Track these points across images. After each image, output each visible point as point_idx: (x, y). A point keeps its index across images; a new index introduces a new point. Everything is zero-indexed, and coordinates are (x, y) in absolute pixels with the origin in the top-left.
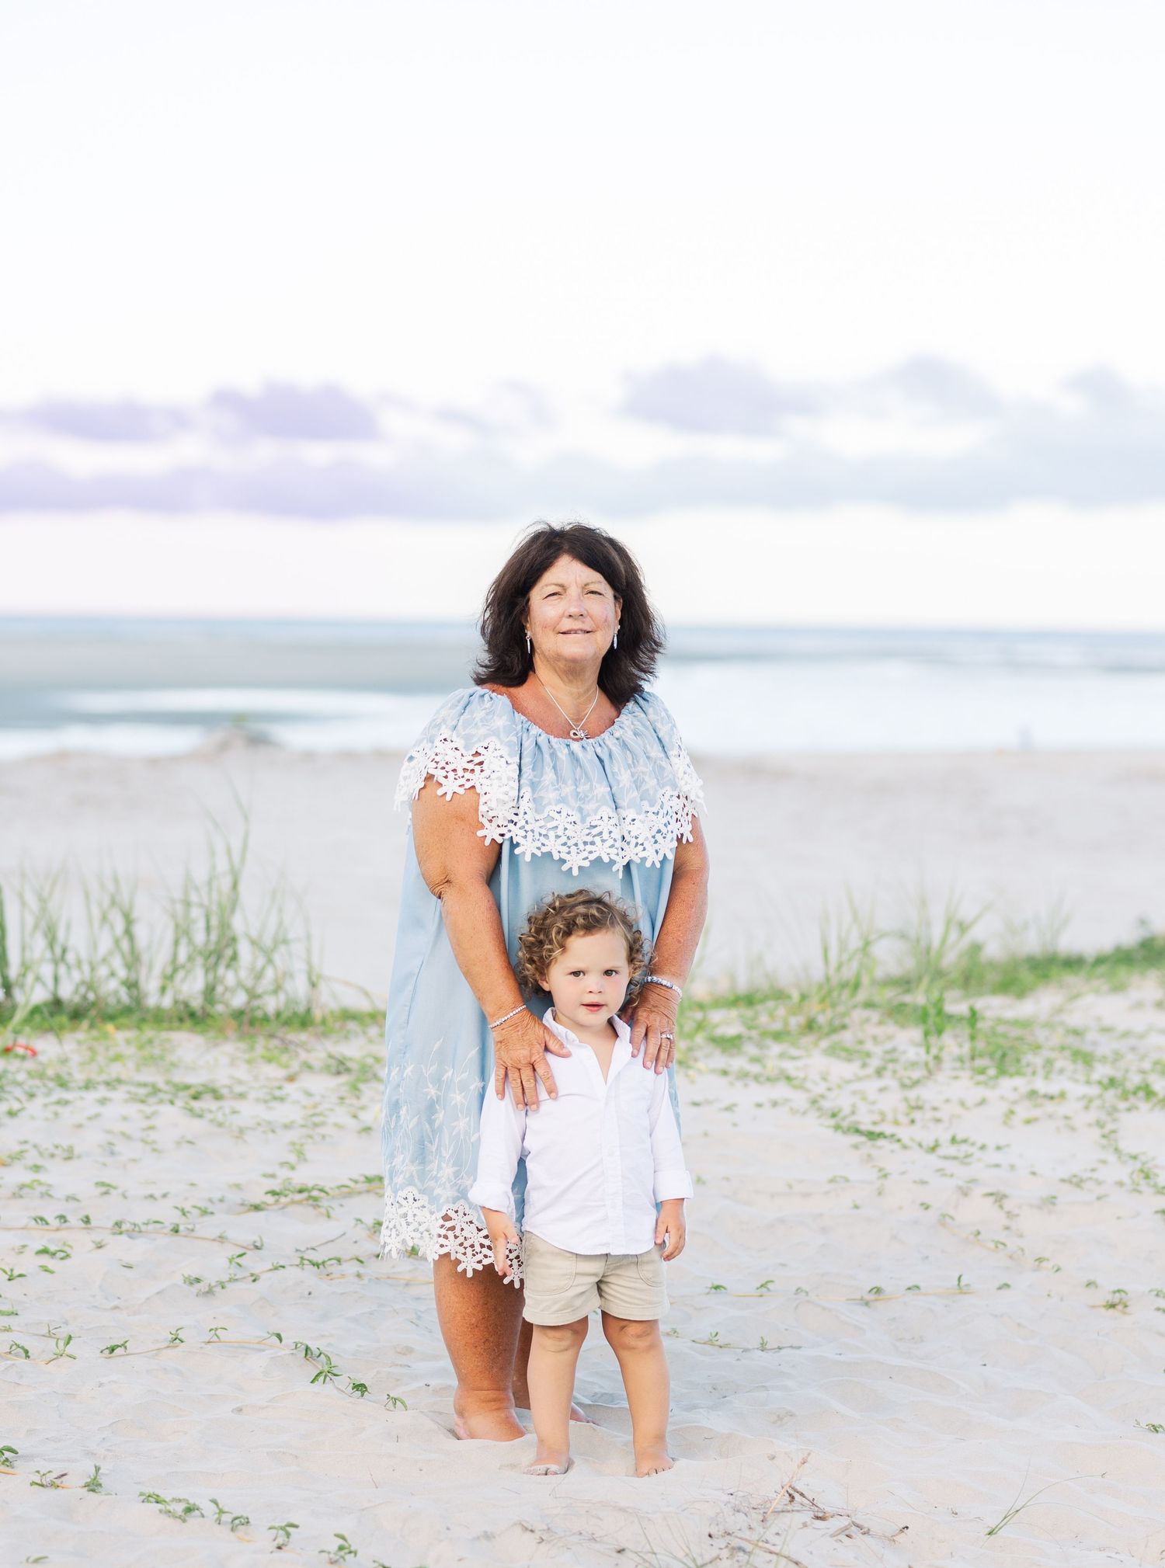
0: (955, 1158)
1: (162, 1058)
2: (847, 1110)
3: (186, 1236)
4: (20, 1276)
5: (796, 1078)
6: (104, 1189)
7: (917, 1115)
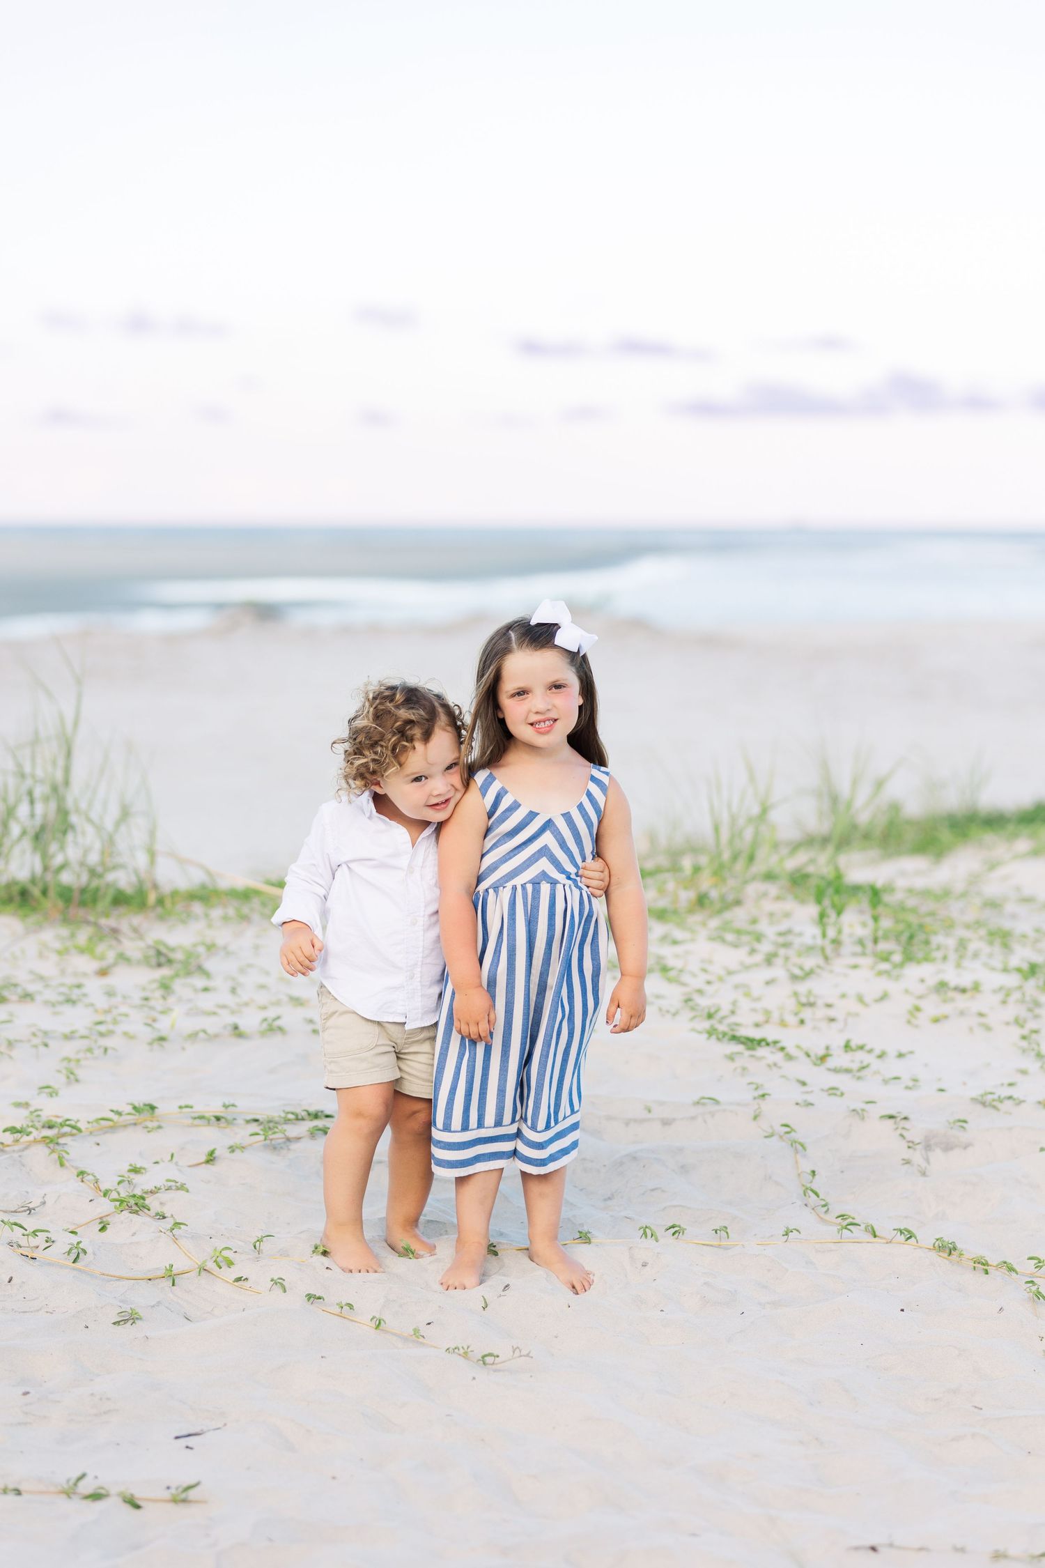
0: (848, 1071)
2: (725, 1010)
5: (672, 969)
7: (807, 1013)
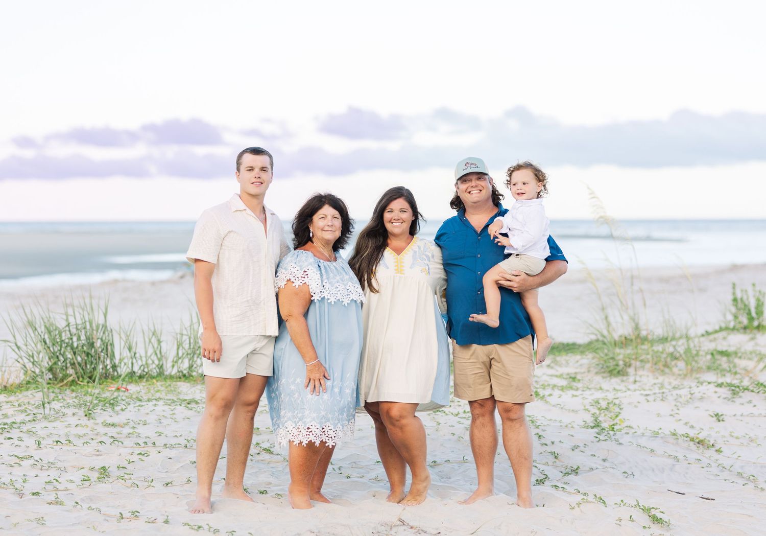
0: (465, 418)
1: (175, 391)
3: (189, 449)
4: (133, 462)
6: (158, 434)
